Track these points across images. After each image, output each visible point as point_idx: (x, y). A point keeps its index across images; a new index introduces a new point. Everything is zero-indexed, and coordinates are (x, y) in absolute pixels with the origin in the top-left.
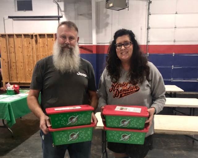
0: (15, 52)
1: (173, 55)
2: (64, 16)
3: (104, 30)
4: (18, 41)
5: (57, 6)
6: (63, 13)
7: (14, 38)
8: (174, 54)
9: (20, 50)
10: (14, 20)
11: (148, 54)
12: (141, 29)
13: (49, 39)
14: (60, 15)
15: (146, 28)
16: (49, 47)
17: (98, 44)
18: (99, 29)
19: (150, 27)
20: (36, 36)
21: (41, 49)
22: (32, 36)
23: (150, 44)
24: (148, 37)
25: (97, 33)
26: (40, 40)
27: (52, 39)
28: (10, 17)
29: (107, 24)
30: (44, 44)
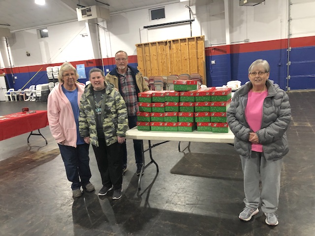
0: (150, 60)
2: (196, 19)
3: (238, 28)
4: (153, 49)
5: (189, 9)
6: (195, 16)
7: (149, 46)
9: (155, 58)
10: (148, 29)
11: (290, 48)
12: (281, 22)
13: (182, 44)
14: (192, 18)
15: (287, 20)
16: (182, 52)
17: (232, 44)
18: (233, 28)
19: (292, 18)
20: (170, 42)
21: (175, 55)
22: (166, 42)
23: (293, 37)
24: (289, 29)
25: (231, 32)
26: (174, 46)
27: (185, 43)
28: (145, 27)
29: (241, 22)
30: (177, 49)
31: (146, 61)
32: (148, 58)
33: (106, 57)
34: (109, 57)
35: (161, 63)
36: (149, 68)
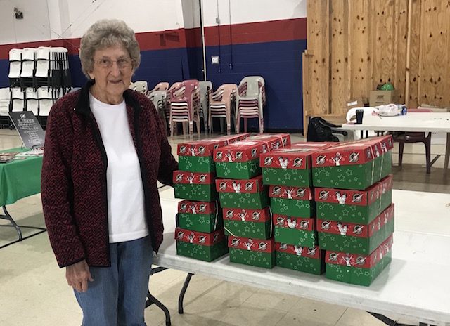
31: (331, 35)
32: (338, 26)
33: (212, 23)
34: (221, 24)
35: (378, 44)
36: (339, 54)
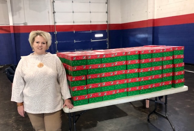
1: (74, 33)
3: (17, 13)
8: (74, 31)
11: (56, 32)
12: (48, 13)
19: (56, 11)
24: (54, 19)
